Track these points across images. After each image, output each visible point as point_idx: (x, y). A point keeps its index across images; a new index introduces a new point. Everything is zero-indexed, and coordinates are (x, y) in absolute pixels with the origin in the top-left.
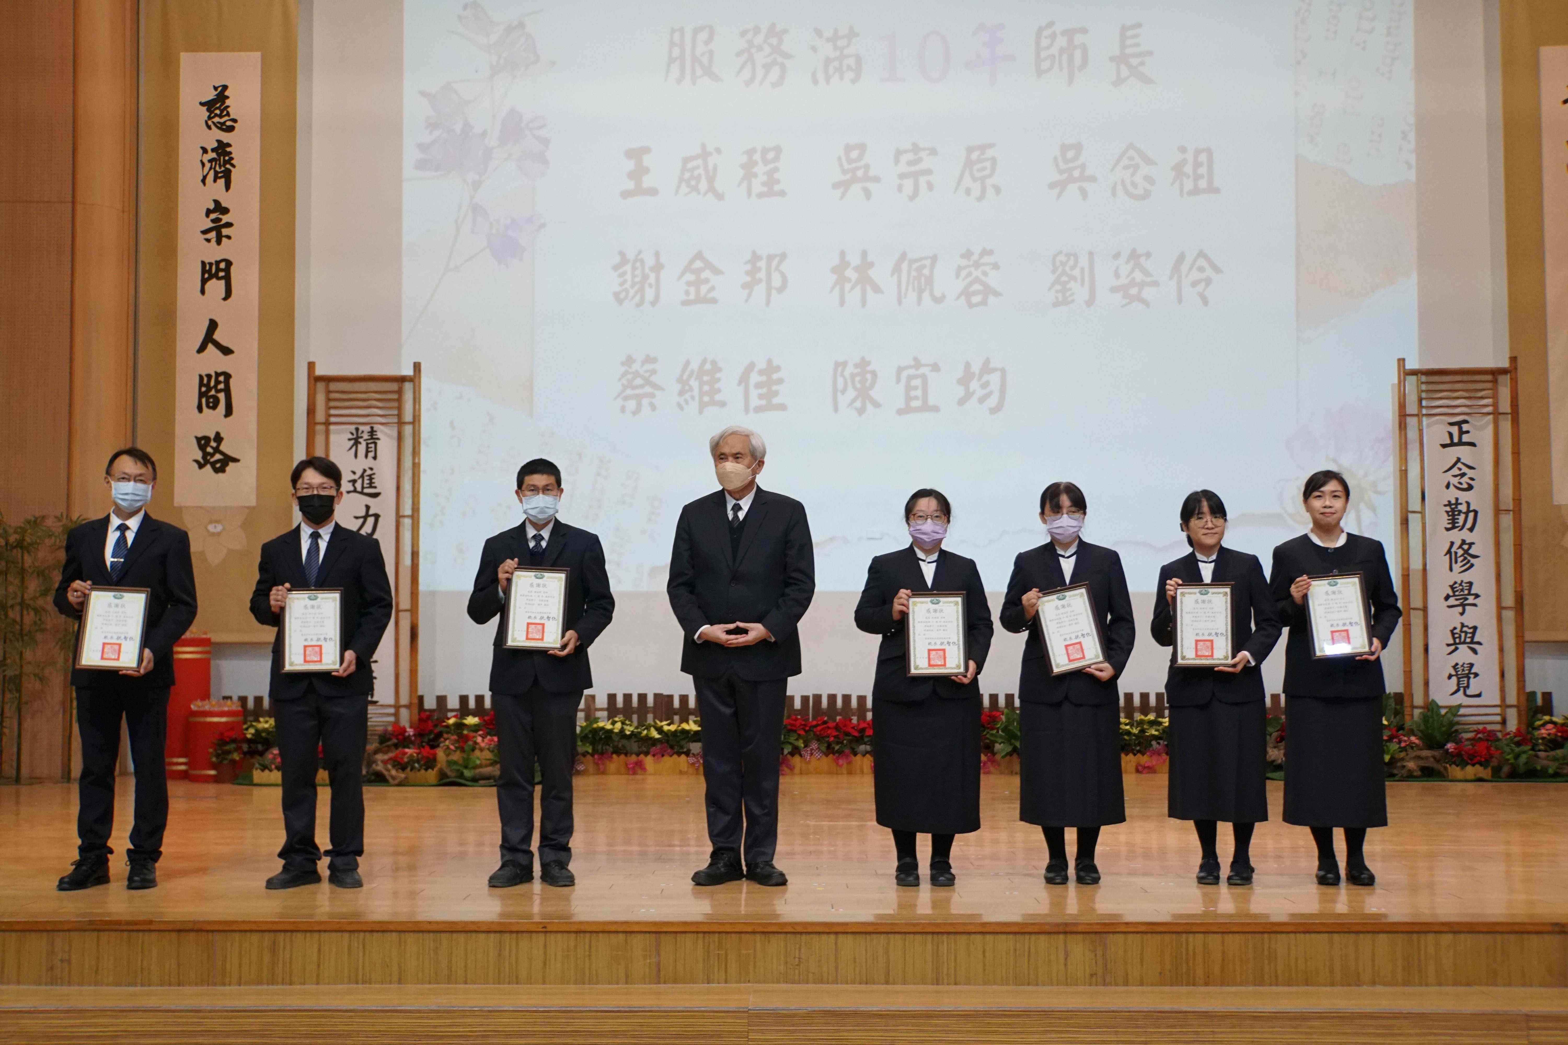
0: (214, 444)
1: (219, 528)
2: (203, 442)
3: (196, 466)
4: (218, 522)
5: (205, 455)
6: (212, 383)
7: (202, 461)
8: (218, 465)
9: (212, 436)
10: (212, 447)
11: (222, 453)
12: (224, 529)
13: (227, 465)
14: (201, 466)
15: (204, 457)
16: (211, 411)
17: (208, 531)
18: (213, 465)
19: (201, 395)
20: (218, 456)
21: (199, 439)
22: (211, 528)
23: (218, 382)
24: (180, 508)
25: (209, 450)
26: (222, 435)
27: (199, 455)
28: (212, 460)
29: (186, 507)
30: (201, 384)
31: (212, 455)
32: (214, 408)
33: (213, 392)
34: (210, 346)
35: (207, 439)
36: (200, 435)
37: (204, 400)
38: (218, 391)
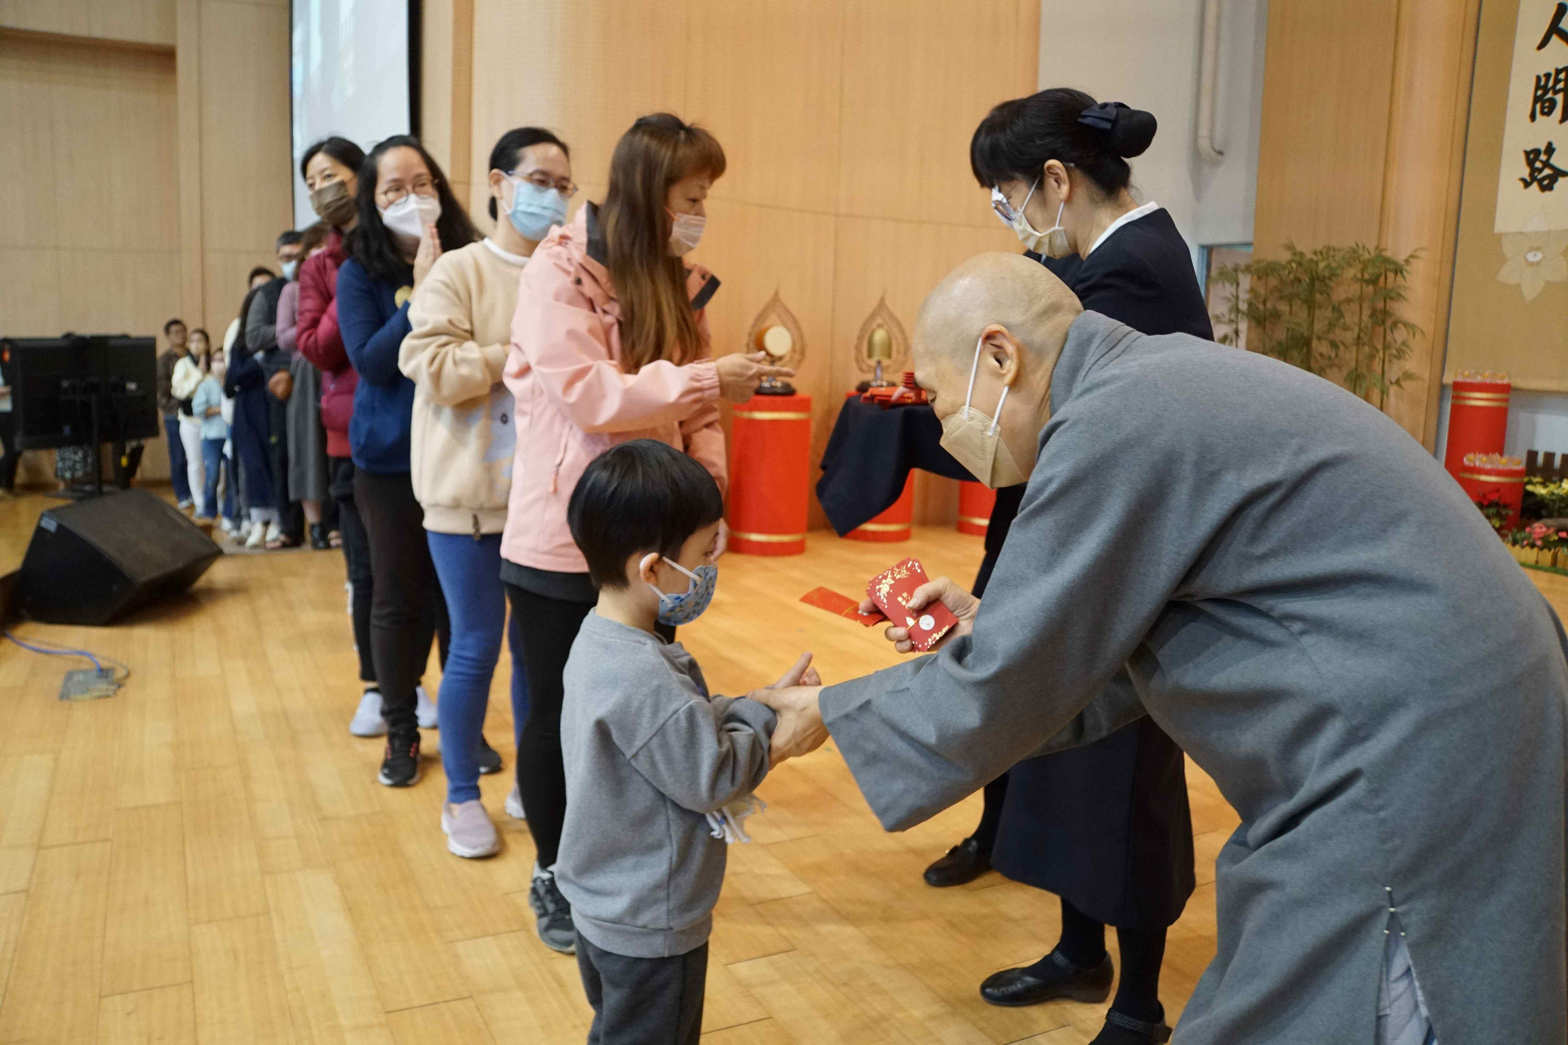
0: (1543, 157)
1: (1539, 256)
2: (1532, 156)
3: (1521, 185)
4: (1538, 249)
5: (1533, 170)
6: (1551, 84)
7: (1528, 179)
8: (1546, 182)
9: (1543, 147)
10: (1541, 162)
11: (1552, 167)
12: (1544, 258)
13: (1556, 181)
14: (1527, 184)
15: (1531, 175)
16: (1545, 118)
17: (1527, 260)
18: (1540, 182)
19: (1536, 99)
20: (1547, 172)
21: (1527, 153)
22: (1531, 257)
23: (1557, 81)
24: (1500, 235)
25: (1538, 165)
26: (1554, 146)
27: (1525, 172)
28: (1540, 176)
29: (1507, 234)
30: (1538, 87)
31: (1540, 171)
32: (1549, 114)
33: (1550, 95)
34: (1555, 38)
35: (1537, 152)
36: (1529, 149)
37: (1538, 106)
38: (1556, 92)
